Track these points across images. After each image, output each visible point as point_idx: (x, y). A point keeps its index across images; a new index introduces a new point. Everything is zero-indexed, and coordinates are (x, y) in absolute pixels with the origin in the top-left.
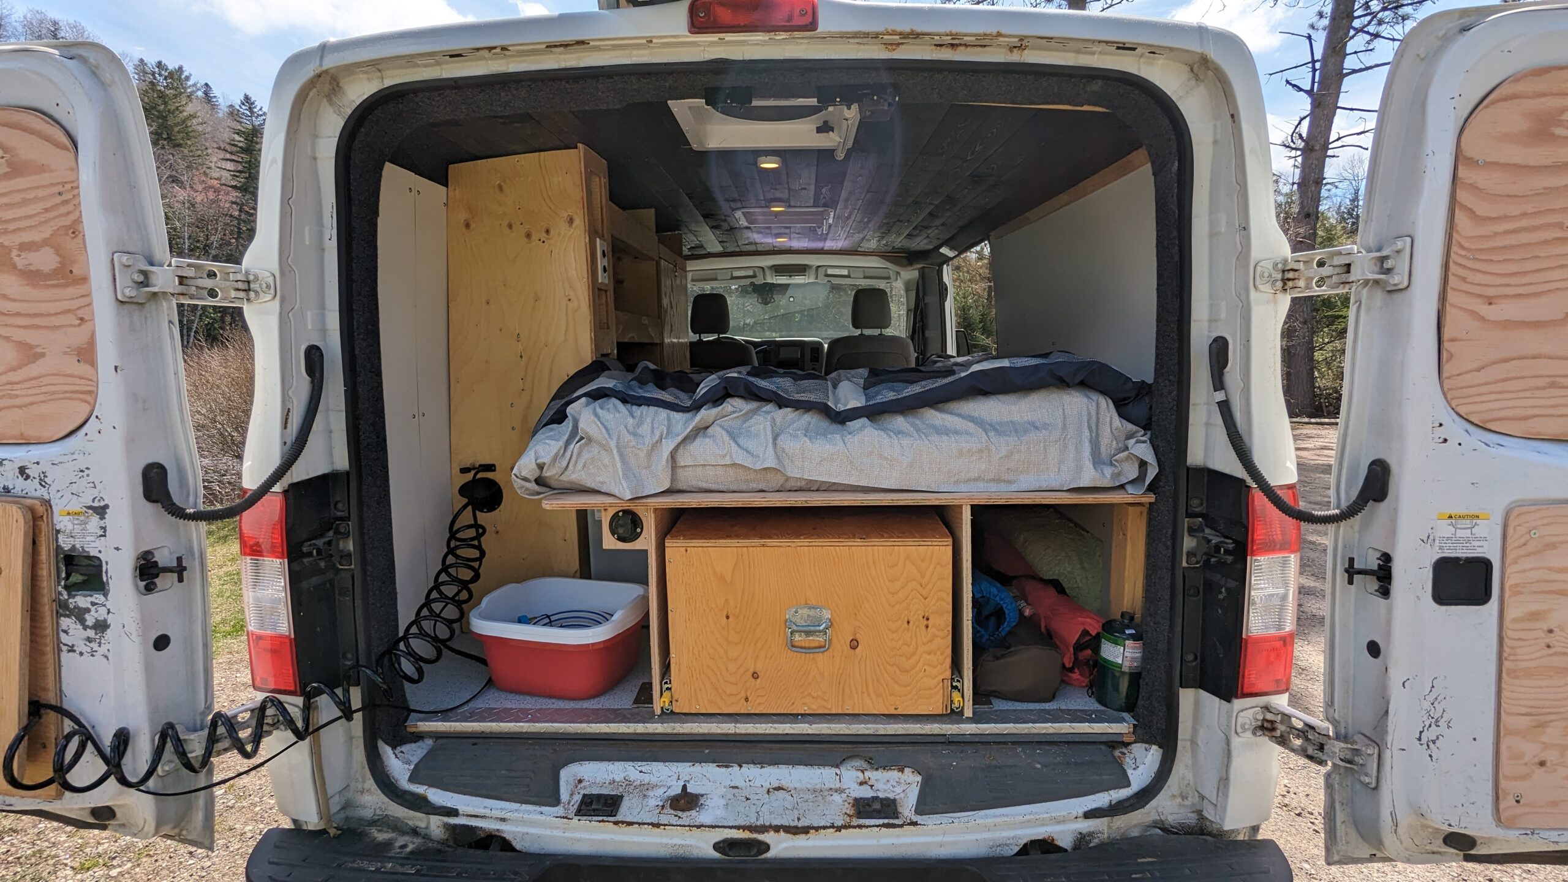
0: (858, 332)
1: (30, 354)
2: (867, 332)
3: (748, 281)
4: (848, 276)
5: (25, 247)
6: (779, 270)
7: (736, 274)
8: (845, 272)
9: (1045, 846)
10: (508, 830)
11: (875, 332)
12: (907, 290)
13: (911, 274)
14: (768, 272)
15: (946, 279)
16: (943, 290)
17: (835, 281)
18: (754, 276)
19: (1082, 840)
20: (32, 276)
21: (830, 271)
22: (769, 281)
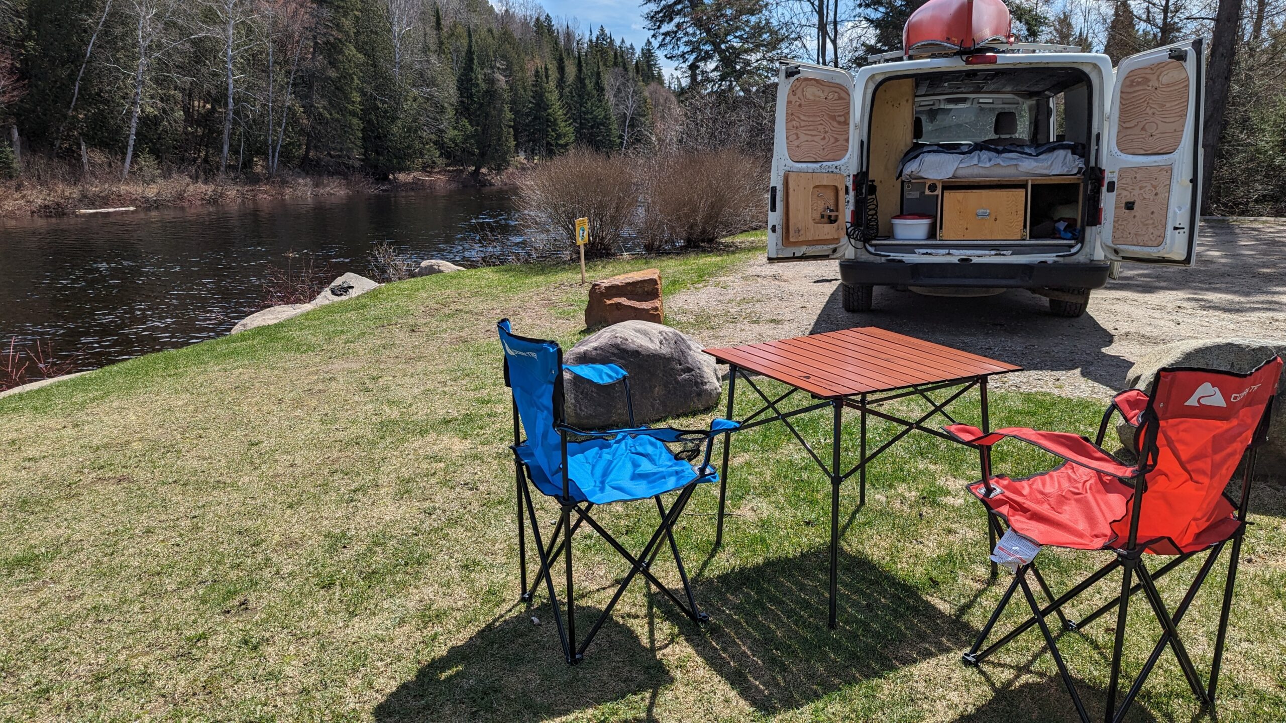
0: (996, 137)
1: (837, 140)
2: (1003, 136)
3: (928, 108)
4: (992, 103)
5: (839, 116)
6: (950, 101)
7: (922, 104)
8: (991, 101)
9: (1045, 262)
10: (904, 259)
11: (1008, 136)
12: (1030, 110)
13: (1032, 102)
14: (942, 103)
15: (1051, 105)
16: (1049, 112)
17: (983, 106)
18: (933, 105)
19: (1055, 262)
20: (839, 123)
21: (981, 101)
22: (942, 107)
